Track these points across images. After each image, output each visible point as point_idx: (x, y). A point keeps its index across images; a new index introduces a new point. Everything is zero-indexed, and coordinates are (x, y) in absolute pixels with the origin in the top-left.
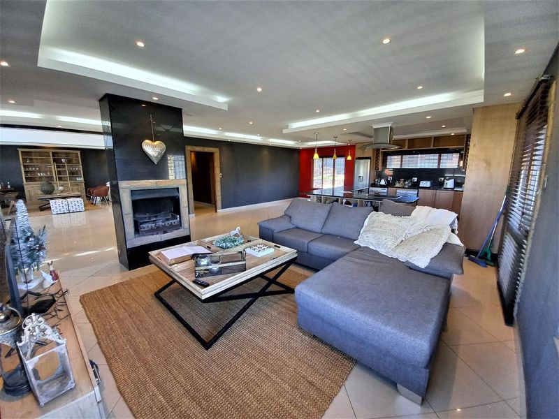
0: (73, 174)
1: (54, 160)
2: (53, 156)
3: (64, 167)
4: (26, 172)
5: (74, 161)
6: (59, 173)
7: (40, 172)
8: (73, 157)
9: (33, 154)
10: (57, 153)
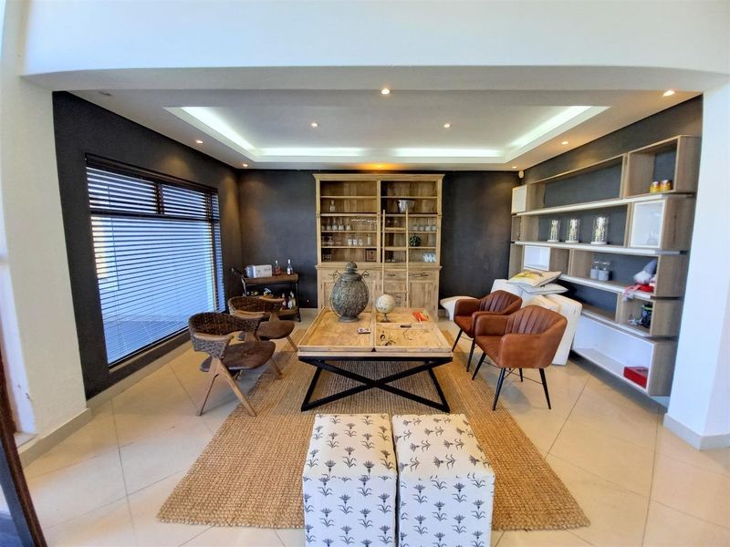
0: (417, 242)
1: (385, 204)
2: (384, 193)
3: (401, 220)
4: (325, 236)
5: (424, 208)
6: (390, 239)
7: (353, 236)
8: (423, 193)
9: (346, 190)
10: (392, 183)
